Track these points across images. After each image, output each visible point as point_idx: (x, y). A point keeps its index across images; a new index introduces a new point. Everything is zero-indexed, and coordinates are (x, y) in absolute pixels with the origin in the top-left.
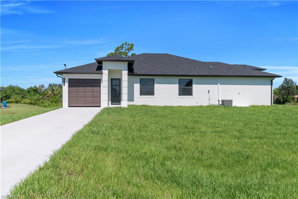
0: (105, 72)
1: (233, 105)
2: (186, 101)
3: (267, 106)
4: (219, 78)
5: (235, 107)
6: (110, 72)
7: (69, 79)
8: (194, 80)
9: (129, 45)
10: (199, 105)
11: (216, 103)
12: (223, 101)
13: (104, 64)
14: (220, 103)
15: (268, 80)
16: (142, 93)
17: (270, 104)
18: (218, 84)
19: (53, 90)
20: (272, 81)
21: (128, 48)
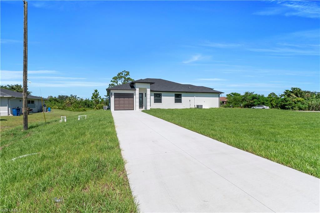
0: (137, 89)
1: (203, 108)
2: (179, 106)
3: (217, 108)
4: (195, 93)
5: (204, 109)
6: (140, 89)
7: (114, 93)
8: (183, 94)
9: (126, 72)
10: (185, 108)
11: (194, 107)
12: (198, 106)
13: (137, 85)
14: (196, 107)
15: (217, 95)
16: (155, 102)
17: (218, 107)
18: (194, 97)
19: (70, 100)
20: (219, 95)
21: (126, 74)
